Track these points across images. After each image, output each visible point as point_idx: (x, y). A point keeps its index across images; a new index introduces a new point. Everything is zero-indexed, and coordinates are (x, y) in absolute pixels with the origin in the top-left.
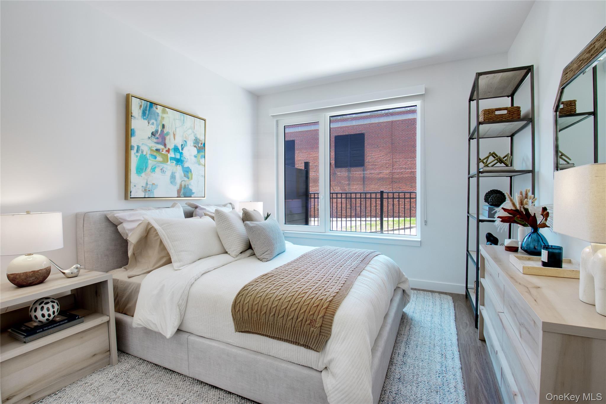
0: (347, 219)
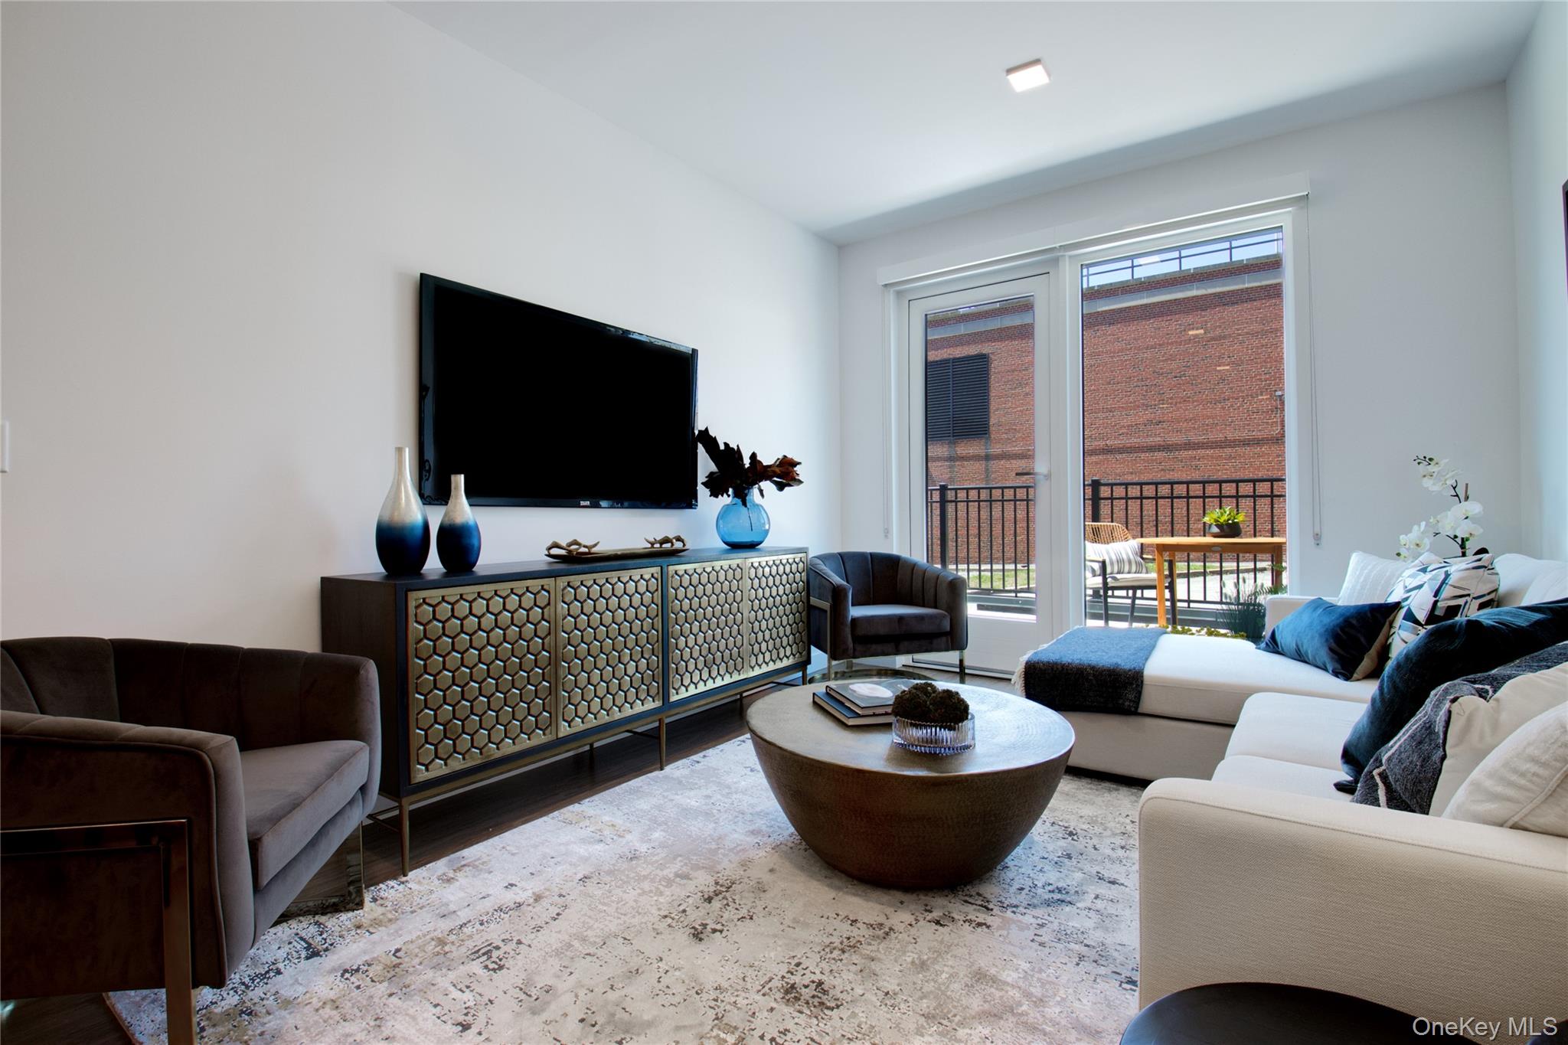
0: (959, 566)
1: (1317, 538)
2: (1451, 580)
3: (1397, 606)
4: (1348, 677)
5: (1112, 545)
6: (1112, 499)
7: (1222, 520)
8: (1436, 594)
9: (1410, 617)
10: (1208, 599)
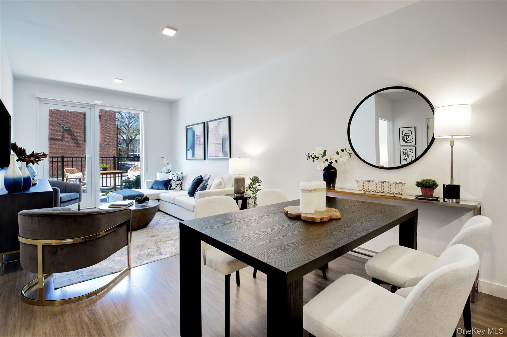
1: (147, 170)
2: (179, 175)
3: (171, 180)
4: (167, 190)
5: (75, 174)
6: (68, 161)
7: (103, 167)
8: (177, 177)
9: (174, 180)
10: (107, 186)
